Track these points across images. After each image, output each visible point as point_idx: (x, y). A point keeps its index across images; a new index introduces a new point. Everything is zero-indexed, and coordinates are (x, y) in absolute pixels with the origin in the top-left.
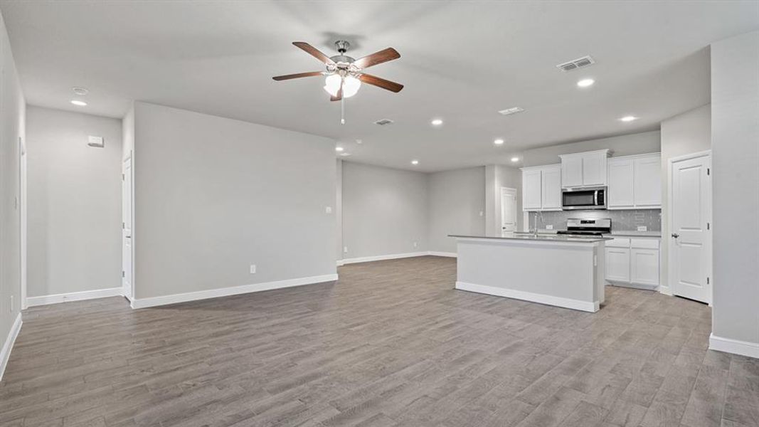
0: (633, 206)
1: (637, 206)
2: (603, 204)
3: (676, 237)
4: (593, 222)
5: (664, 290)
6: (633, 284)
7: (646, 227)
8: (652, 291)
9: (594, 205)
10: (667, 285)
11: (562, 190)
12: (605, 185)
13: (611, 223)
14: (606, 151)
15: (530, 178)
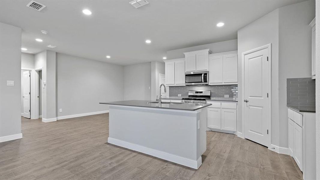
0: (222, 83)
1: (224, 83)
2: (207, 82)
3: (247, 102)
4: (202, 92)
5: (240, 135)
6: (223, 130)
7: (228, 95)
8: (233, 135)
9: (202, 82)
10: (242, 132)
11: (185, 73)
12: (208, 70)
13: (211, 93)
14: (208, 50)
15: (169, 67)
